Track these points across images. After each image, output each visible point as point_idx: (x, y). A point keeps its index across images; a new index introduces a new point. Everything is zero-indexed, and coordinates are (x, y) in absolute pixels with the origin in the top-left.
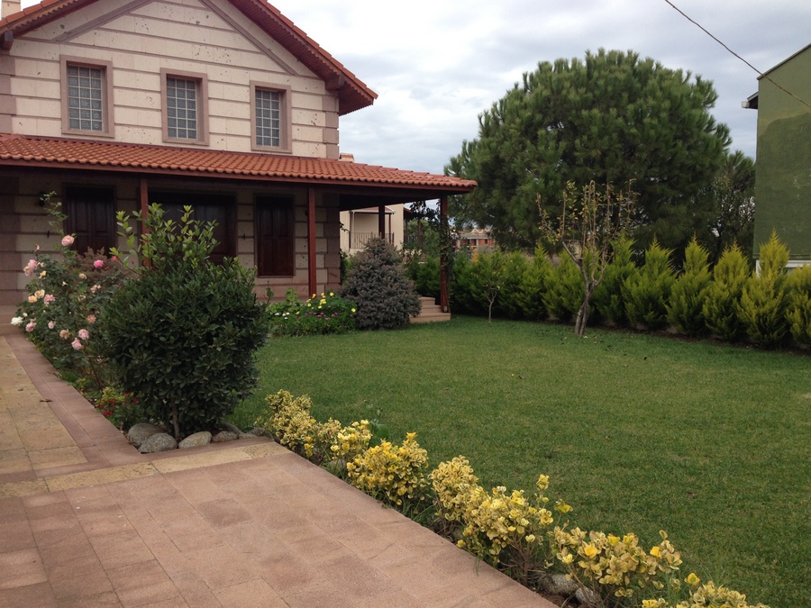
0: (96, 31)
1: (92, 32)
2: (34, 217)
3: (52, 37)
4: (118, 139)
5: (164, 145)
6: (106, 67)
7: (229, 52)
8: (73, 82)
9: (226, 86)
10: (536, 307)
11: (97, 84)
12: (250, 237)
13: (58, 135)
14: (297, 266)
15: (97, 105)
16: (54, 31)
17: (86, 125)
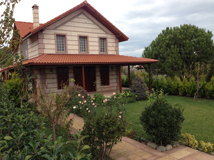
0: (63, 26)
1: (62, 26)
2: (50, 74)
3: (52, 28)
4: (69, 53)
5: (79, 54)
6: (65, 35)
7: (93, 29)
8: (57, 39)
9: (93, 38)
10: (176, 92)
11: (63, 39)
12: (99, 76)
13: (55, 53)
14: (110, 82)
15: (63, 45)
16: (53, 26)
17: (60, 50)
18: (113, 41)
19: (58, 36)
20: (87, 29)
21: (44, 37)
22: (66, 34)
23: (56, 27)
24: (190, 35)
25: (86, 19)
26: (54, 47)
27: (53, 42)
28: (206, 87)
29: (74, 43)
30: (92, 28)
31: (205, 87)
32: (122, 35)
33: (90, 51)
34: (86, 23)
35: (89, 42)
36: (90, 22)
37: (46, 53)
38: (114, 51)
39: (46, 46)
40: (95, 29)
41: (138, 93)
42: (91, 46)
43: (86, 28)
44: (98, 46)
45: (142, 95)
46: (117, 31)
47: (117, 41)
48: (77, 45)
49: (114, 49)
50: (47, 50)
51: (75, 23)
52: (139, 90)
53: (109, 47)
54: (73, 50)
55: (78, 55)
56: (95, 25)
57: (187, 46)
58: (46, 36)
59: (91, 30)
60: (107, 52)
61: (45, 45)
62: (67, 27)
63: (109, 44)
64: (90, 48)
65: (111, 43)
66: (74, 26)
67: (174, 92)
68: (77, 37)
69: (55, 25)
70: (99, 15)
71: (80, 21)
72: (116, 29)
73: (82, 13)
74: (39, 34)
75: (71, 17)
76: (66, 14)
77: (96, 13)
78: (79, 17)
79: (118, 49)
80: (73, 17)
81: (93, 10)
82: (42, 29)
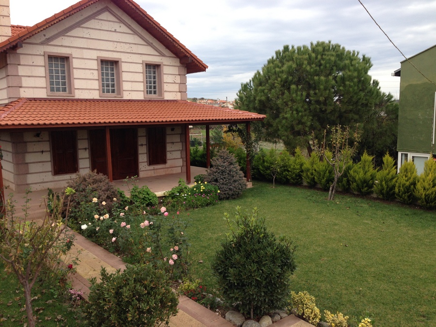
0: (63, 37)
1: (60, 38)
2: (34, 143)
3: (39, 41)
4: (77, 97)
5: (100, 98)
6: (69, 57)
7: (131, 45)
8: (50, 65)
9: (130, 64)
10: (298, 179)
11: (63, 66)
12: (145, 145)
13: (45, 96)
14: (168, 158)
15: (64, 78)
16: (40, 38)
17: (58, 90)
18: (175, 71)
19: (52, 58)
20: (119, 44)
21: (20, 60)
22: (71, 55)
23: (48, 39)
24: (328, 65)
25: (115, 23)
26: (42, 82)
27: (41, 71)
28: (351, 172)
29: (88, 74)
30: (130, 43)
31: (349, 173)
32: (192, 60)
33: (124, 92)
34: (115, 31)
35: (123, 73)
36: (124, 29)
37: (24, 97)
38: (177, 92)
39: (25, 82)
40: (135, 44)
41: (223, 184)
42: (128, 83)
43: (116, 43)
44: (143, 82)
45: (230, 189)
46: (184, 51)
47: (184, 70)
48: (96, 80)
49: (176, 87)
50: (26, 90)
51: (89, 30)
52: (224, 178)
53: (165, 85)
54: (88, 91)
55: (97, 100)
56: (136, 36)
57: (322, 87)
58: (23, 60)
59: (126, 48)
60: (161, 94)
61: (23, 78)
62: (72, 38)
63: (166, 78)
64: (126, 86)
65: (170, 76)
66: (88, 36)
67: (294, 180)
68: (96, 62)
69: (45, 35)
70: (143, 16)
71: (101, 27)
72: (180, 48)
73: (107, 9)
74: (8, 55)
75: (82, 18)
76: (70, 12)
77: (137, 11)
78: (100, 17)
79: (186, 89)
80: (86, 18)
81: (131, 5)
82: (14, 44)
